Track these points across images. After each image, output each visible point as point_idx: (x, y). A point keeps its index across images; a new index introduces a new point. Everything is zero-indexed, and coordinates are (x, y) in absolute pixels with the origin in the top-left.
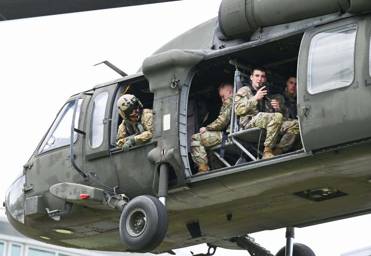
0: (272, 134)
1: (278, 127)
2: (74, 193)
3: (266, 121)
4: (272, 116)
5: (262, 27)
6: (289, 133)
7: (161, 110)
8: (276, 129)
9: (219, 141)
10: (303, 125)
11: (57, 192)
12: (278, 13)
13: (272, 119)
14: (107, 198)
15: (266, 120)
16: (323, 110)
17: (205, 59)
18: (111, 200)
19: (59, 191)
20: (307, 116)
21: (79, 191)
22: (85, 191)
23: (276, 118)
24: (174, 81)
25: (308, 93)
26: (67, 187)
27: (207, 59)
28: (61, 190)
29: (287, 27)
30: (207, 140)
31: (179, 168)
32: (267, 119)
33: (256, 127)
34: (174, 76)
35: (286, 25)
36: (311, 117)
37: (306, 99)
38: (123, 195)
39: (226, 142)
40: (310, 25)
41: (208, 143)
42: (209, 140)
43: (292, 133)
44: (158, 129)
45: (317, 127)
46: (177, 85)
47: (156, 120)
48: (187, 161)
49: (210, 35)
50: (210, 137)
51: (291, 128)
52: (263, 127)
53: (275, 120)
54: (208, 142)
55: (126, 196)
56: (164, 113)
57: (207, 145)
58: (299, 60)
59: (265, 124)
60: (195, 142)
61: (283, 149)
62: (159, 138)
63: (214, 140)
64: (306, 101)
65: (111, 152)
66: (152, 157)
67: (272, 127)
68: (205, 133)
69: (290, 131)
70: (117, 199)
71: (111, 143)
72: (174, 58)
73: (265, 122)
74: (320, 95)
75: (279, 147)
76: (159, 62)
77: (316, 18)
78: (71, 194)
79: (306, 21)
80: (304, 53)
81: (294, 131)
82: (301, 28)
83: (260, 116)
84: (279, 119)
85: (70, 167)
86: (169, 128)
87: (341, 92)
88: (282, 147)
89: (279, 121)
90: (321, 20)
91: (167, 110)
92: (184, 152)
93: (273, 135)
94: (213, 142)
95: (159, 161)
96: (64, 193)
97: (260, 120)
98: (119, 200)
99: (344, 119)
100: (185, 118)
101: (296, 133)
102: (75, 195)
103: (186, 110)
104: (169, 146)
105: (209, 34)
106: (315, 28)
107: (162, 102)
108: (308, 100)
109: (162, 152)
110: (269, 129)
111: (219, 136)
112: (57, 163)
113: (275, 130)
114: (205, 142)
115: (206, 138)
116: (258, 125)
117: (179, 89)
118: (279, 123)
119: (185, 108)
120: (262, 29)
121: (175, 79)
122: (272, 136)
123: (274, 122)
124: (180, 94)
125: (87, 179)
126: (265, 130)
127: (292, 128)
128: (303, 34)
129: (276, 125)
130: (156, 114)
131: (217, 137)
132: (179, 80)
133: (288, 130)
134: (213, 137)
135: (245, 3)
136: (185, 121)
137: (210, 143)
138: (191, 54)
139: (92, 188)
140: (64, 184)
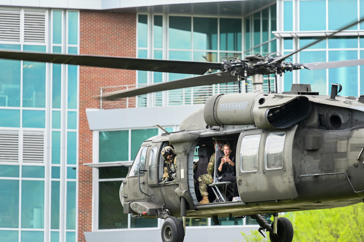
7: (180, 166)
11: (133, 207)
12: (228, 120)
14: (158, 213)
16: (247, 183)
18: (160, 214)
22: (145, 210)
24: (184, 150)
25: (241, 172)
26: (138, 206)
28: (135, 207)
29: (234, 128)
34: (184, 147)
36: (242, 186)
38: (167, 210)
40: (243, 129)
45: (245, 191)
46: (186, 153)
47: (178, 171)
48: (195, 196)
55: (169, 211)
62: (180, 182)
66: (177, 193)
70: (162, 213)
71: (160, 179)
78: (139, 210)
79: (241, 126)
80: (239, 147)
82: (239, 129)
86: (183, 177)
87: (254, 174)
90: (248, 127)
91: (182, 167)
92: (193, 190)
95: (180, 196)
96: (136, 209)
98: (164, 214)
99: (256, 189)
100: (192, 170)
104: (184, 188)
106: (245, 131)
107: (180, 161)
108: (240, 175)
109: (181, 191)
117: (187, 155)
120: (223, 126)
124: (188, 158)
125: (150, 197)
128: (240, 133)
132: (186, 150)
135: (213, 111)
136: (192, 173)
138: (191, 135)
139: (148, 208)
140: (136, 203)
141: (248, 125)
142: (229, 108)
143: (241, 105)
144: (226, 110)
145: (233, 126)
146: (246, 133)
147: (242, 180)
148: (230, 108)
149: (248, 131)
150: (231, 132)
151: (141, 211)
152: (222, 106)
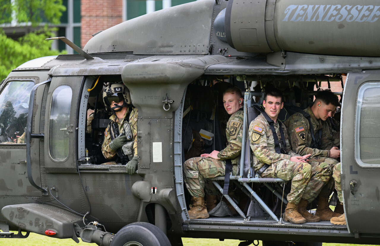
0: (298, 190)
1: (306, 183)
2: (35, 224)
3: (292, 174)
4: (299, 168)
5: (286, 51)
6: (316, 181)
7: (149, 134)
8: (304, 185)
9: (221, 173)
10: (349, 202)
11: (12, 217)
12: (311, 43)
13: (300, 173)
14: (78, 232)
15: (291, 172)
17: (206, 74)
18: (83, 234)
19: (15, 216)
20: (354, 193)
21: (43, 223)
22: (51, 226)
23: (305, 172)
24: (167, 102)
25: (356, 164)
26: (25, 214)
27: (208, 74)
28: (16, 215)
29: (322, 61)
30: (207, 171)
31: (175, 213)
32: (293, 172)
33: (277, 178)
34: (167, 94)
35: (321, 57)
36: (359, 195)
37: (353, 170)
38: (95, 223)
39: (230, 174)
41: (207, 175)
42: (209, 171)
43: (320, 180)
44: (145, 158)
45: (368, 209)
46: (171, 108)
47: (142, 146)
48: (183, 201)
49: (205, 28)
50: (210, 168)
51: (318, 175)
52: (287, 179)
53: (303, 175)
54: (208, 173)
56: (153, 139)
57: (206, 177)
58: (343, 115)
59: (290, 176)
60: (192, 172)
61: (308, 201)
62: (147, 171)
63: (216, 172)
64: (354, 174)
65: (80, 170)
66: (138, 193)
67: (299, 183)
68: (203, 161)
69: (317, 178)
71: (79, 157)
72: (168, 75)
73: (290, 175)
74: (373, 170)
75: (304, 198)
76: (147, 77)
77: (363, 58)
78: (31, 224)
79: (349, 59)
81: (322, 177)
82: (341, 66)
83: (284, 167)
84: (308, 173)
85: (22, 174)
88: (307, 199)
89: (309, 176)
90: (371, 63)
91: (157, 136)
92: (180, 191)
93: (300, 191)
94: (214, 175)
95: (149, 201)
96: (22, 221)
97: (285, 171)
100: (180, 146)
101: (324, 180)
102: (37, 227)
103: (181, 135)
104: (161, 183)
105: (203, 26)
106: (362, 71)
107: (149, 123)
108: (356, 173)
109: (152, 190)
110: (294, 185)
111: (221, 167)
112: (4, 163)
113: (302, 186)
114: (203, 173)
115: (205, 169)
116: (281, 177)
117: (173, 111)
118: (308, 178)
119: (179, 133)
120: (285, 54)
121: (169, 99)
122: (298, 192)
123: (302, 178)
124: (174, 117)
125: (47, 194)
126: (289, 184)
127: (320, 174)
129: (305, 180)
130: (142, 138)
131: (219, 169)
132: (174, 101)
133: (314, 177)
134: (214, 169)
135: (265, 19)
136: (180, 150)
137: (209, 175)
138: (188, 68)
139: (61, 223)
140: (21, 208)
141: (372, 59)
142: (321, 16)
143: (360, 11)
144: (308, 20)
145: (321, 56)
146: (365, 75)
147: (361, 184)
148: (324, 16)
149: (372, 71)
150: (312, 70)
151: (36, 226)
152: (294, 11)
